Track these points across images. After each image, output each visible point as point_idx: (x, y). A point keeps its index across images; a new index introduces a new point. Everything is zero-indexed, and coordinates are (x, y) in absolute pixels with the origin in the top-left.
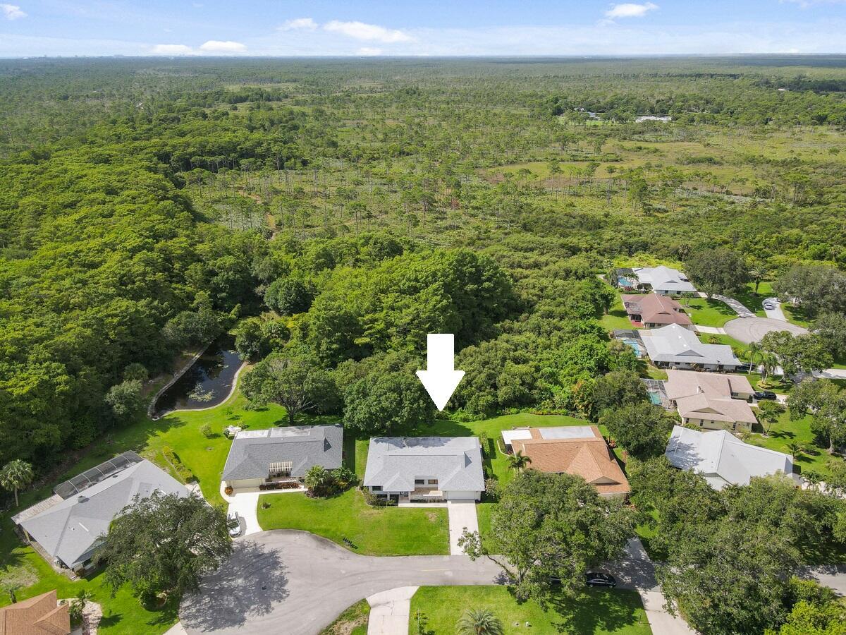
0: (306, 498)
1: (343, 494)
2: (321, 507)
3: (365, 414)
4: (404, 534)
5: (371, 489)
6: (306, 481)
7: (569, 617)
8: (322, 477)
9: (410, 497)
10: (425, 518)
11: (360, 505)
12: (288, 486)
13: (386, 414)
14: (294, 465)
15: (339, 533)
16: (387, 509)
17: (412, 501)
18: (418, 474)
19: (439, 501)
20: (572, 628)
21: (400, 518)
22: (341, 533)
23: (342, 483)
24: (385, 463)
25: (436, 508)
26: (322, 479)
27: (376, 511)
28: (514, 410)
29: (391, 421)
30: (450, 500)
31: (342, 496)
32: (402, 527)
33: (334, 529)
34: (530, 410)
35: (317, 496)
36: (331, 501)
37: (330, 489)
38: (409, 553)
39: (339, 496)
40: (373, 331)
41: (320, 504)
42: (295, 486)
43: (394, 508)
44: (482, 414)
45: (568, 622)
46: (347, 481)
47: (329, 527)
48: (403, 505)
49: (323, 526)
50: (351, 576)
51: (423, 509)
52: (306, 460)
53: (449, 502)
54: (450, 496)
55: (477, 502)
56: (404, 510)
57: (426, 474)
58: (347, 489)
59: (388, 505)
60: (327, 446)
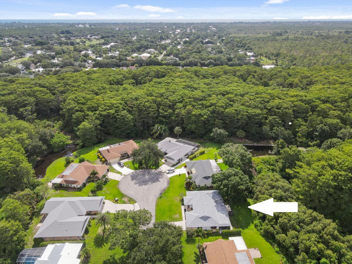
7: (118, 261)
20: (111, 260)
45: (115, 260)
50: (147, 198)
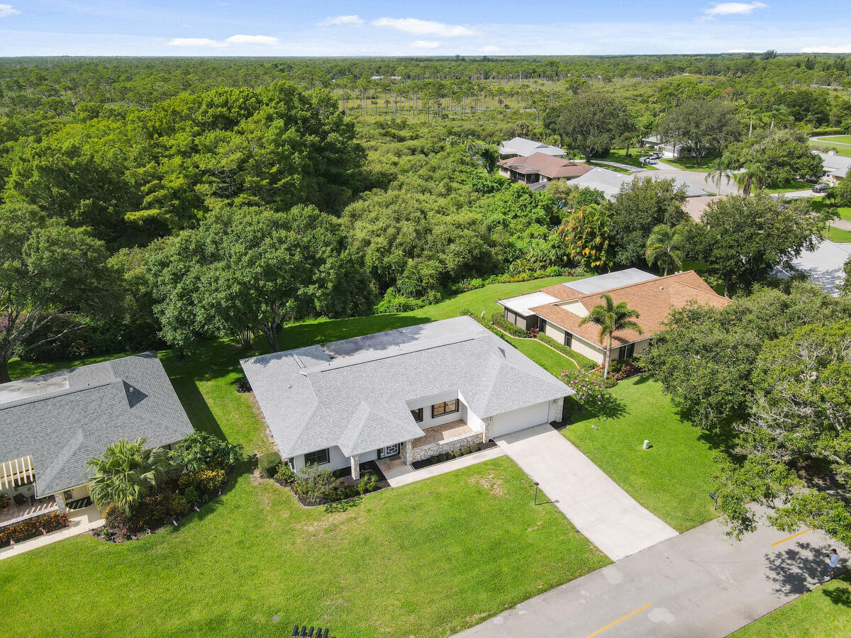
0: (104, 546)
1: (221, 503)
2: (165, 557)
3: (229, 287)
4: (455, 549)
5: (299, 466)
6: (95, 497)
8: (147, 469)
9: (411, 455)
10: (479, 492)
11: (285, 515)
12: (31, 530)
13: (279, 281)
14: (40, 463)
15: (259, 618)
16: (367, 500)
17: (418, 465)
18: (412, 397)
19: (480, 447)
21: (418, 513)
22: (271, 613)
23: (210, 474)
24: (318, 392)
25: (485, 463)
26: (150, 475)
27: (337, 518)
28: (476, 282)
29: (297, 298)
30: (501, 437)
31: (220, 509)
32: (436, 534)
33: (236, 609)
34: (500, 278)
35: (141, 530)
36: (193, 531)
37: (179, 501)
38: (508, 597)
39: (212, 511)
40: (163, 192)
41: (161, 550)
42: (56, 523)
43: (384, 494)
44: (431, 294)
46: (221, 465)
47: (217, 610)
48: (402, 479)
49: (196, 614)
51: (457, 474)
52: (79, 438)
53: (502, 444)
54: (497, 430)
55: (556, 425)
56: (413, 488)
57: (429, 392)
58: (227, 485)
59: (366, 491)
60: (135, 397)
